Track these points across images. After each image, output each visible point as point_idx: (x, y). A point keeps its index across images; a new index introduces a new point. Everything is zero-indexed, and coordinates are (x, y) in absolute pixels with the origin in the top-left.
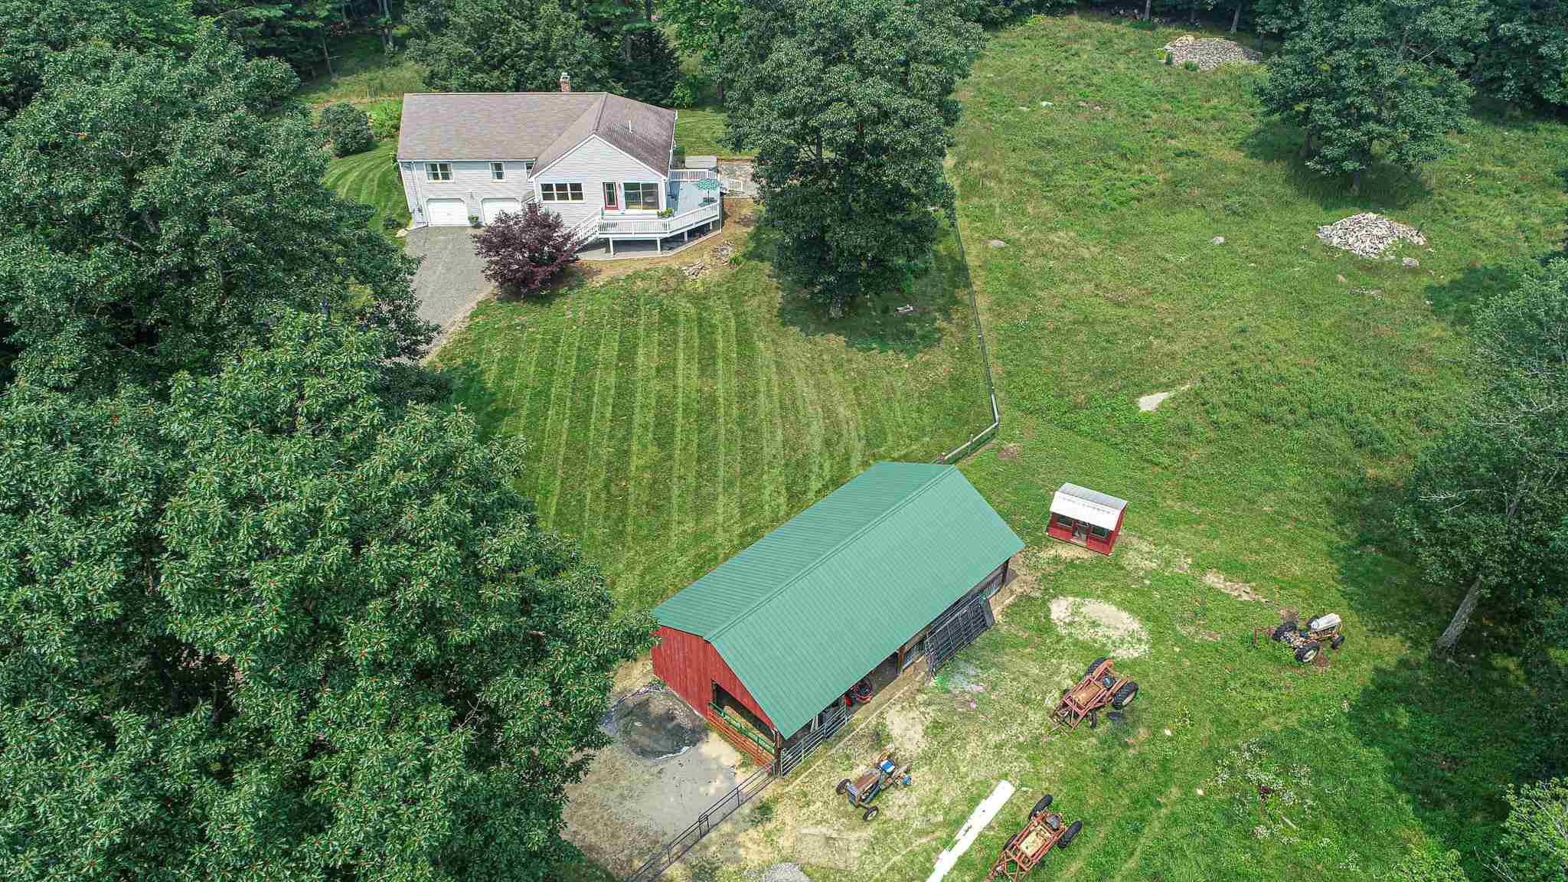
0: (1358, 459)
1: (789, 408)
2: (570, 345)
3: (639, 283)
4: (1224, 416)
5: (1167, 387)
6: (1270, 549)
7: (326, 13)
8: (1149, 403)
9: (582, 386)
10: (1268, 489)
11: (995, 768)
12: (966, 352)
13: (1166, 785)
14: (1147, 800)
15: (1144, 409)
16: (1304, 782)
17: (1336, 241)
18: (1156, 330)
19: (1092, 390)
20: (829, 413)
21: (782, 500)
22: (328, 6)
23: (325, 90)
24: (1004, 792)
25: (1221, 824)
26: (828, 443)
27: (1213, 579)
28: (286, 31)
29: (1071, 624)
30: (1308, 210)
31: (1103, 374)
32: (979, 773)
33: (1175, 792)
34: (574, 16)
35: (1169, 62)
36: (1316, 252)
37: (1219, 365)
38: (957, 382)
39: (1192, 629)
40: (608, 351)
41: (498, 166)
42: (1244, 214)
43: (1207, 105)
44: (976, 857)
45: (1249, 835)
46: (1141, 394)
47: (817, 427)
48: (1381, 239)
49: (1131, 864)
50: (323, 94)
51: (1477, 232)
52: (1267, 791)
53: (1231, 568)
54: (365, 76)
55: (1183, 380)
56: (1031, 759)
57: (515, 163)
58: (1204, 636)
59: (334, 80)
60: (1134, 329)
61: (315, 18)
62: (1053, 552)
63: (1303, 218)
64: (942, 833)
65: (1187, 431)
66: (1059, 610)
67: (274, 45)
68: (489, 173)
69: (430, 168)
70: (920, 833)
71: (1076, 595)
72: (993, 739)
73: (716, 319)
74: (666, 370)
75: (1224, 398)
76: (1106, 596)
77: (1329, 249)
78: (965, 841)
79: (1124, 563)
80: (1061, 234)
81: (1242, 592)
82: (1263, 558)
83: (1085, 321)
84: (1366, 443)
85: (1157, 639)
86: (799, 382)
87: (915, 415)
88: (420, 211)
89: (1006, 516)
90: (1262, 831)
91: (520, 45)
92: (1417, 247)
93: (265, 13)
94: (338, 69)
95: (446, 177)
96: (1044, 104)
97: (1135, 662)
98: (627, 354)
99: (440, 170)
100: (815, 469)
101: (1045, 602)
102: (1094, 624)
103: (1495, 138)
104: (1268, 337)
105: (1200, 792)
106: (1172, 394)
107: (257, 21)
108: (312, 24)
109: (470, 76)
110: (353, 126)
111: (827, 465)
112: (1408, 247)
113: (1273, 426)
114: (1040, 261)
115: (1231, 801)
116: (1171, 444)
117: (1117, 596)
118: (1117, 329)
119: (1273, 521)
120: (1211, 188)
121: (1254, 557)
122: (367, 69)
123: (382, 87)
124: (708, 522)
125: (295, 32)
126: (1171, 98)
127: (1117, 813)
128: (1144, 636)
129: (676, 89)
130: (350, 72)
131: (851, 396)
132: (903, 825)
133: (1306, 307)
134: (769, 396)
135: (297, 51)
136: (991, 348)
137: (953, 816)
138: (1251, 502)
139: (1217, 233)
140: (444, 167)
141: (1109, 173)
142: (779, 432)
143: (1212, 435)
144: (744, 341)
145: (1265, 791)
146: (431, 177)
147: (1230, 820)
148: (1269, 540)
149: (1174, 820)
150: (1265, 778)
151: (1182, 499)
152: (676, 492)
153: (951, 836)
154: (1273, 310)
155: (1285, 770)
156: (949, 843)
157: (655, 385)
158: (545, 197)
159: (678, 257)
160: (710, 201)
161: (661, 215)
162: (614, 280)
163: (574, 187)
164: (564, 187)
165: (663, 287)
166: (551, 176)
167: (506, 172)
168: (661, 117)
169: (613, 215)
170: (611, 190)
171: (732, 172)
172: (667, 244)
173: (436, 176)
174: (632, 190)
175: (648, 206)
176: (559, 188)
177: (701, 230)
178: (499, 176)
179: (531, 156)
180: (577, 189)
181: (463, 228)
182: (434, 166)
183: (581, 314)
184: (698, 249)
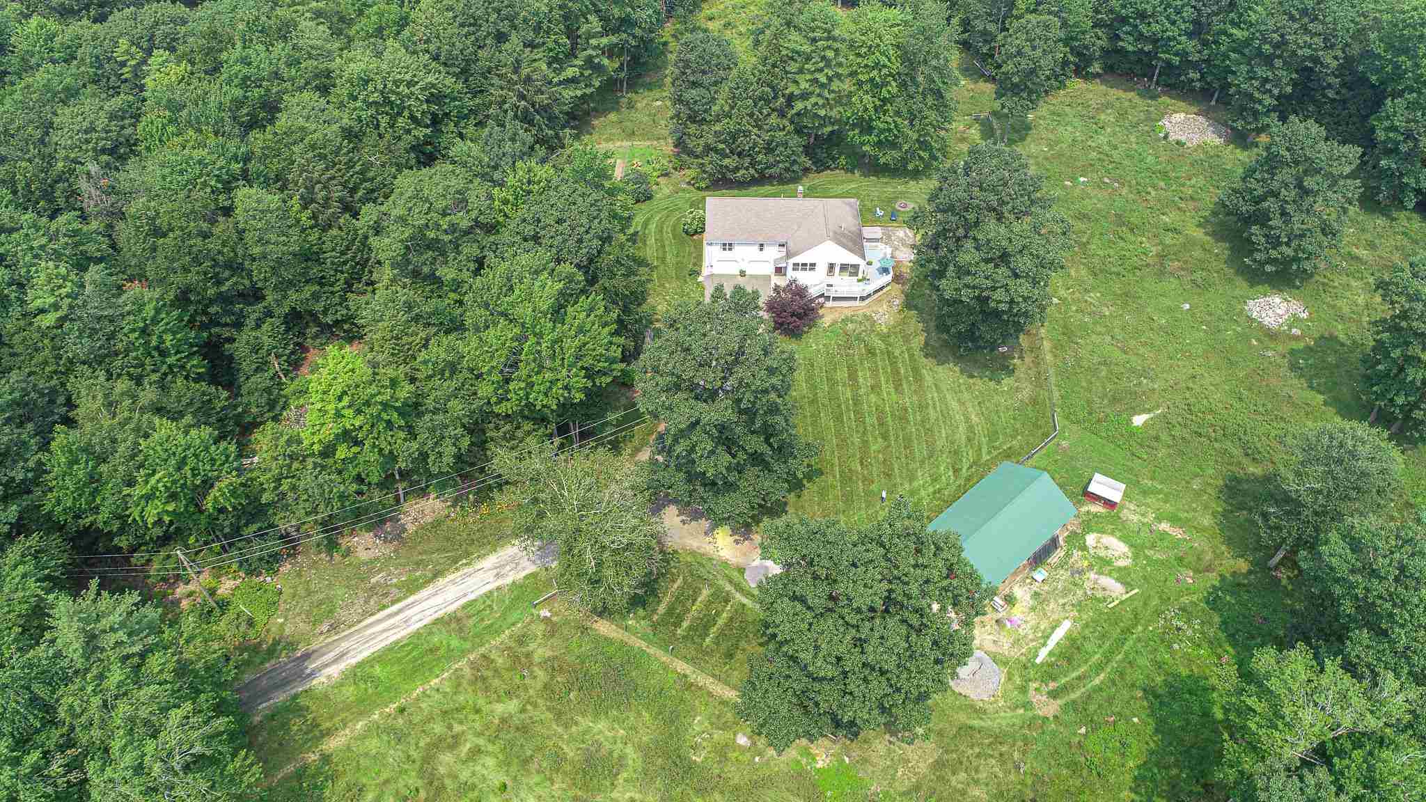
0: (1245, 461)
1: (946, 415)
2: (821, 368)
3: (849, 325)
4: (1177, 432)
5: (1149, 411)
6: (1195, 510)
8: (1139, 420)
9: (833, 397)
10: (1197, 476)
11: (1062, 615)
12: (1040, 380)
13: (1136, 625)
14: (1128, 631)
15: (1135, 424)
16: (1196, 627)
17: (1255, 315)
18: (1144, 373)
19: (1108, 410)
20: (967, 419)
21: (951, 473)
24: (1066, 625)
25: (1159, 642)
26: (969, 440)
27: (1164, 526)
29: (1096, 548)
30: (1241, 285)
31: (1115, 400)
32: (1055, 616)
33: (1140, 628)
35: (1166, 137)
36: (1242, 320)
37: (1178, 399)
38: (1034, 401)
39: (1152, 552)
40: (842, 374)
41: (762, 245)
42: (1201, 287)
43: (1188, 183)
44: (1057, 652)
45: (1170, 647)
46: (1134, 415)
47: (962, 428)
48: (1281, 316)
49: (1120, 657)
51: (1340, 308)
52: (1180, 629)
53: (1174, 520)
55: (1158, 407)
56: (1078, 611)
57: (772, 244)
58: (1157, 556)
60: (1133, 371)
62: (1087, 509)
63: (1237, 292)
64: (1042, 641)
65: (1157, 438)
66: (1091, 539)
68: (757, 248)
69: (721, 245)
70: (1032, 640)
71: (1098, 532)
72: (1061, 601)
73: (897, 353)
74: (875, 388)
75: (1180, 419)
76: (1112, 533)
77: (1251, 320)
78: (1052, 643)
79: (1121, 515)
80: (1092, 295)
81: (1177, 533)
82: (1190, 515)
83: (1105, 363)
84: (1251, 454)
85: (1136, 557)
86: (949, 397)
87: (1012, 421)
88: (710, 266)
89: (1061, 486)
90: (1176, 646)
92: (1302, 320)
95: (730, 249)
96: (1082, 179)
97: (1125, 568)
98: (853, 376)
99: (728, 246)
100: (965, 454)
101: (1083, 536)
102: (1107, 548)
103: (1369, 225)
104: (1206, 382)
105: (1151, 628)
106: (1152, 415)
110: (644, 186)
111: (970, 453)
112: (1296, 320)
113: (1203, 439)
114: (1079, 316)
115: (1164, 633)
116: (1148, 446)
117: (1118, 534)
118: (1123, 370)
119: (1198, 494)
120: (1186, 262)
121: (1186, 514)
124: (915, 484)
126: (1165, 174)
127: (1115, 636)
128: (1130, 555)
129: (841, 160)
131: (977, 408)
132: (1025, 636)
133: (1231, 363)
134: (935, 408)
136: (1053, 380)
137: (1046, 634)
138: (1188, 482)
139: (1185, 301)
140: (730, 245)
141: (1122, 244)
142: (943, 431)
143: (1170, 443)
144: (916, 371)
145: (1179, 629)
146: (722, 250)
147: (1163, 641)
148: (1194, 505)
149: (1139, 640)
150: (1180, 624)
151: (1152, 479)
152: (896, 466)
153: (1045, 642)
154: (1212, 363)
155: (1188, 621)
156: (1044, 645)
157: (873, 398)
158: (794, 269)
159: (869, 306)
160: (885, 270)
161: (859, 281)
162: (834, 323)
163: (811, 265)
164: (806, 265)
165: (863, 328)
166: (799, 259)
167: (765, 247)
168: (851, 206)
169: (831, 280)
170: (831, 267)
171: (890, 237)
172: (863, 299)
173: (724, 249)
174: (844, 268)
175: (852, 274)
176: (803, 265)
177: (881, 289)
178: (761, 250)
179: (783, 241)
180: (813, 266)
181: (735, 276)
182: (725, 245)
183: (821, 346)
184: (879, 301)
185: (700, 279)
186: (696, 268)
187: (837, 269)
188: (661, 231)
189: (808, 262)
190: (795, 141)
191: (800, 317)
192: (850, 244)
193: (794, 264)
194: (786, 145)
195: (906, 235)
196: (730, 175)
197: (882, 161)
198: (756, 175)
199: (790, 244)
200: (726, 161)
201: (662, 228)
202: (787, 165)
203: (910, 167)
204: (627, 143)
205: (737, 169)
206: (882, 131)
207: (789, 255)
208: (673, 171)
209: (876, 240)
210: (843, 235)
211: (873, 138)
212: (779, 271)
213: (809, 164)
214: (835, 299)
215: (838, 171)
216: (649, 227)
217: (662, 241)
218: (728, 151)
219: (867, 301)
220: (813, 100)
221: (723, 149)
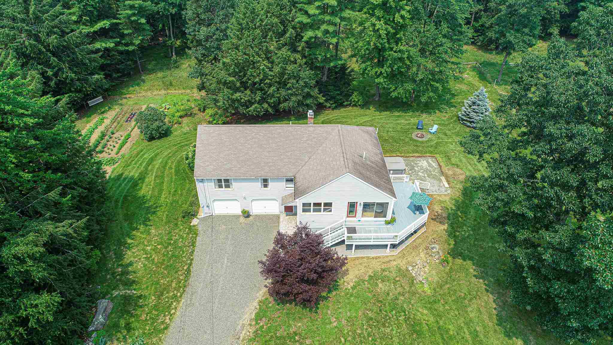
3: (380, 285)
7: (139, 42)
22: (140, 38)
23: (138, 85)
28: (116, 53)
34: (298, 56)
41: (265, 181)
50: (137, 88)
54: (160, 74)
57: (278, 179)
59: (143, 77)
61: (132, 44)
67: (109, 62)
68: (259, 184)
69: (216, 181)
88: (208, 207)
91: (266, 77)
93: (104, 45)
94: (145, 70)
95: (228, 186)
99: (224, 183)
107: (97, 51)
108: (131, 48)
109: (232, 95)
110: (157, 123)
122: (161, 69)
123: (171, 84)
125: (121, 53)
129: (354, 96)
130: (152, 71)
135: (123, 63)
140: (227, 181)
146: (217, 187)
158: (304, 211)
159: (403, 255)
160: (419, 209)
161: (388, 223)
162: (360, 281)
163: (326, 204)
164: (319, 204)
165: (399, 290)
166: (311, 198)
167: (271, 184)
168: (371, 135)
169: (352, 222)
170: (352, 207)
171: (412, 168)
172: (394, 246)
173: (220, 186)
174: (367, 206)
175: (378, 215)
176: (315, 204)
177: (415, 232)
178: (266, 186)
179: (290, 175)
180: (328, 205)
181: (237, 217)
182: (220, 181)
183: (344, 322)
184: (415, 248)
185: (195, 222)
186: (192, 209)
187: (360, 209)
188: (164, 167)
189: (323, 201)
190: (306, 73)
191: (314, 282)
192: (375, 178)
193: (304, 205)
194: (298, 78)
195: (430, 165)
196: (242, 110)
197: (394, 95)
198: (270, 110)
199: (299, 179)
200: (237, 95)
201: (166, 163)
202: (300, 98)
203: (423, 99)
204: (163, 92)
205: (250, 103)
206: (395, 60)
207: (297, 194)
208: (197, 112)
209: (401, 172)
210: (364, 165)
211: (386, 69)
212: (290, 210)
213: (322, 100)
214: (358, 247)
215: (350, 108)
216: (155, 163)
217: (163, 177)
218: (238, 84)
219: (400, 249)
220: (324, 27)
221: (232, 82)
